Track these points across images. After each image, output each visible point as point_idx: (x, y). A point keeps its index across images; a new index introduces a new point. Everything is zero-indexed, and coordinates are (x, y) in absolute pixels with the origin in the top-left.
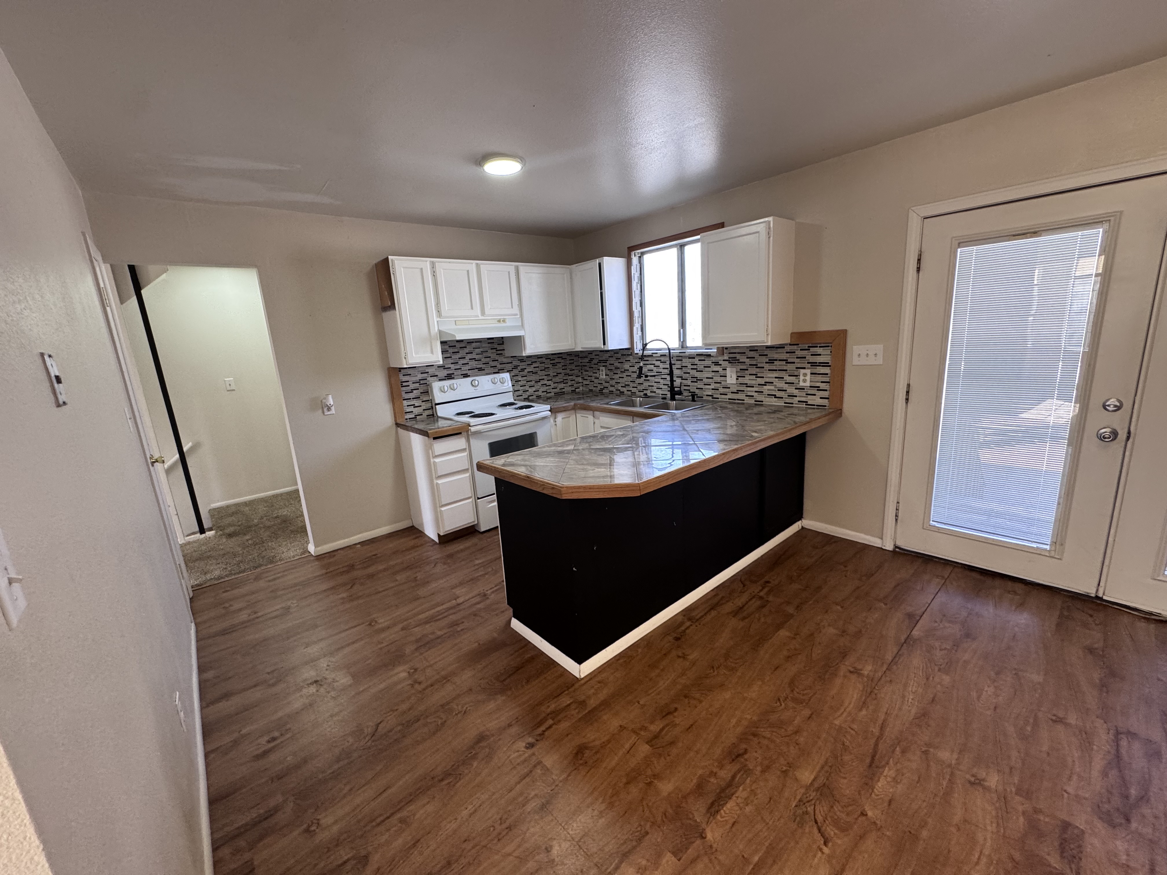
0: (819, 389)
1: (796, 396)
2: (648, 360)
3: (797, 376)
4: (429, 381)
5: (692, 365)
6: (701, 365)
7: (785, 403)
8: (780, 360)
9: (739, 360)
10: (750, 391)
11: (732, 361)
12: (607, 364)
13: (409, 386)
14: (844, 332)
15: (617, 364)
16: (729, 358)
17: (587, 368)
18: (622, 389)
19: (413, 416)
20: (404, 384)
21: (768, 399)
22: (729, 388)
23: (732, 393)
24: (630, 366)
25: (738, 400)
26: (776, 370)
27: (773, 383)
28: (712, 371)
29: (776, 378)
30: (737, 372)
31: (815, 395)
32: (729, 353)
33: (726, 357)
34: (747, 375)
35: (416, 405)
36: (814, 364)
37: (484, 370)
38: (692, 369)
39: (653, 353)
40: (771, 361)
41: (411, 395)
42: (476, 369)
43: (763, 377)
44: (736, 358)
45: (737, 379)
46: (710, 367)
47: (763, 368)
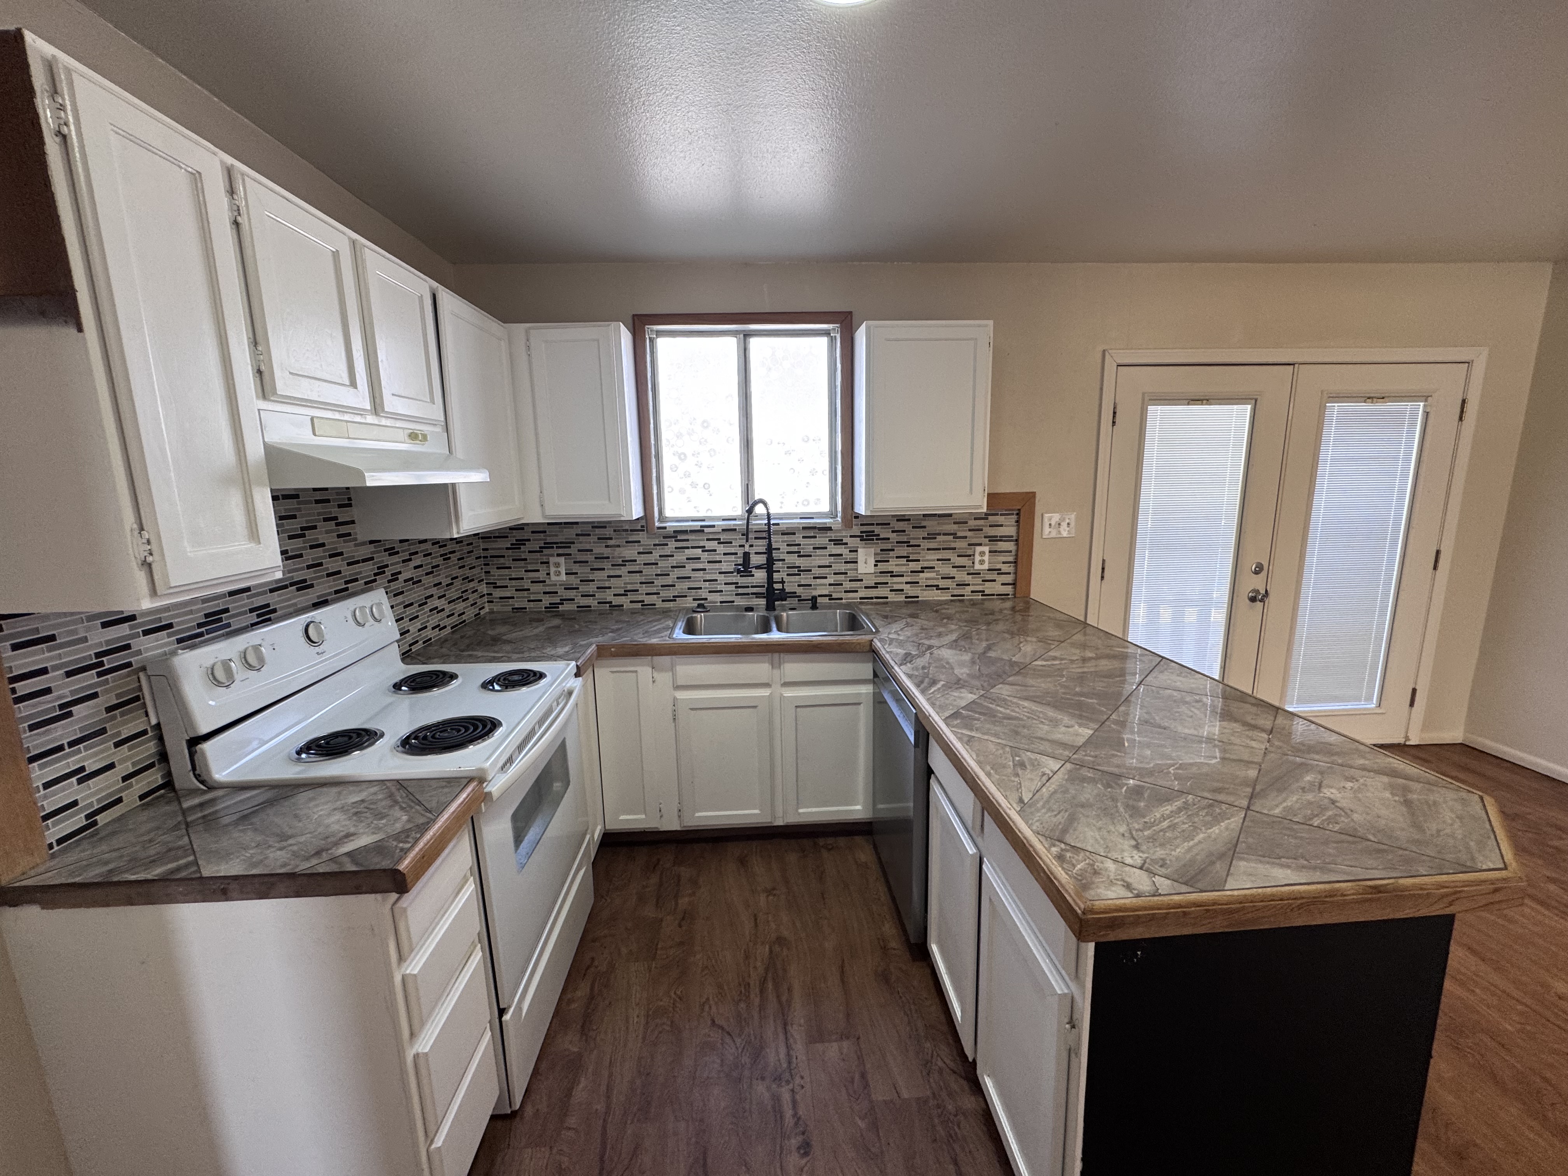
0: (999, 572)
1: (969, 585)
2: (688, 540)
3: (970, 556)
4: (139, 652)
5: (788, 545)
6: (807, 546)
7: (952, 596)
8: (945, 534)
9: (879, 535)
10: (898, 583)
11: (868, 537)
12: (573, 550)
13: (48, 691)
14: (1033, 495)
15: (600, 549)
16: (862, 532)
17: (507, 562)
18: (616, 601)
19: (78, 820)
20: (24, 687)
21: (925, 593)
22: (862, 580)
23: (866, 587)
24: (639, 553)
25: (877, 598)
26: (939, 549)
27: (933, 568)
28: (830, 555)
29: (938, 560)
30: (875, 554)
31: (994, 581)
32: (862, 525)
33: (856, 531)
34: (893, 557)
35: (91, 766)
36: (993, 539)
37: (312, 586)
38: (788, 553)
39: (702, 526)
40: (932, 536)
41: (61, 733)
42: (292, 584)
43: (919, 561)
44: (873, 531)
45: (876, 565)
46: (826, 548)
47: (919, 546)
